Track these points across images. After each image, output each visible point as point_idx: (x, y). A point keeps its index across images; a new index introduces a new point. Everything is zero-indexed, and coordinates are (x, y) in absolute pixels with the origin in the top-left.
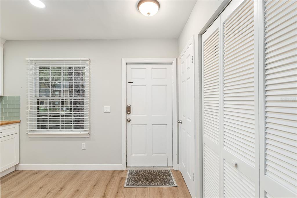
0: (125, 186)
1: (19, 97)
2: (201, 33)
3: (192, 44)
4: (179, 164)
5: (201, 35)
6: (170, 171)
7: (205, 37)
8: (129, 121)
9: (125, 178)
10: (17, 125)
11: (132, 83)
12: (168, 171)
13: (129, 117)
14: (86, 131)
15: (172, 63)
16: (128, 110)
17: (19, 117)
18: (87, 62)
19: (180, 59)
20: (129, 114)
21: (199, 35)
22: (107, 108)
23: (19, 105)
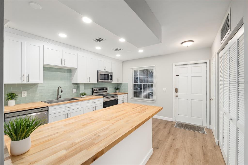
0: (175, 127)
1: (127, 83)
2: (218, 52)
3: (215, 57)
4: (211, 125)
5: (218, 53)
6: (204, 128)
7: (221, 54)
8: (177, 96)
9: (175, 124)
10: (127, 94)
11: (179, 76)
12: (203, 128)
13: (177, 94)
14: (154, 99)
15: (206, 63)
16: (176, 90)
17: (127, 91)
18: (154, 67)
19: (212, 60)
20: (177, 93)
21: (217, 53)
22: (165, 89)
23: (127, 86)
